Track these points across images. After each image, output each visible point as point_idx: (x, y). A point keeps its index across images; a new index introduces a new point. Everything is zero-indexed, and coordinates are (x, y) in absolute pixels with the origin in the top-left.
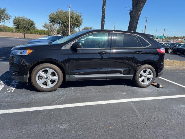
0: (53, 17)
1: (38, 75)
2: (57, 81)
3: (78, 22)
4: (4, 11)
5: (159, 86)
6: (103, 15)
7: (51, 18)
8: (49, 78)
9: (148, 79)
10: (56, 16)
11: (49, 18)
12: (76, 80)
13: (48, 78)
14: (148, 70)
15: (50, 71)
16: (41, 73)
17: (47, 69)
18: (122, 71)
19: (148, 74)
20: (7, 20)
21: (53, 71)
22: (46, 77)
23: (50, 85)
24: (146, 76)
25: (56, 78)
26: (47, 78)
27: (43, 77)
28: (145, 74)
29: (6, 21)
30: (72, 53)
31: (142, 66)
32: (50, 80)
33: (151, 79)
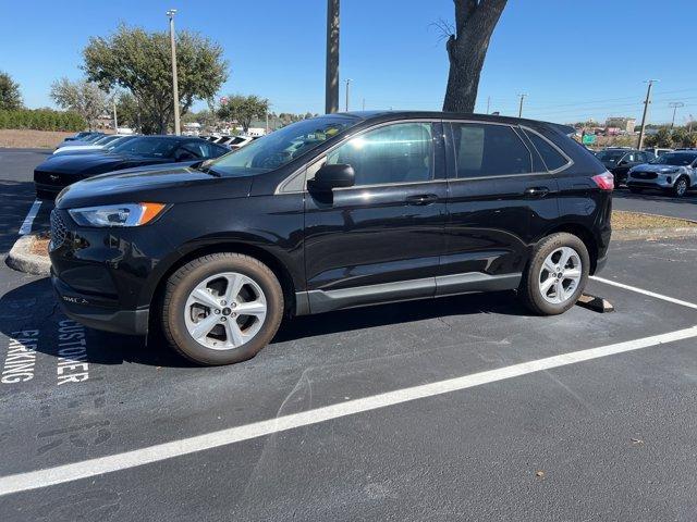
0: (102, 58)
1: (191, 301)
2: (262, 318)
3: (210, 78)
5: (602, 304)
7: (93, 62)
8: (233, 310)
9: (567, 283)
12: (327, 310)
13: (229, 310)
14: (568, 253)
15: (237, 281)
16: (203, 293)
17: (226, 275)
18: (489, 263)
19: (566, 267)
21: (249, 281)
22: (222, 307)
23: (239, 338)
24: (560, 275)
25: (258, 307)
26: (227, 311)
27: (207, 309)
28: (558, 265)
30: (316, 207)
31: (549, 237)
32: (238, 317)
33: (577, 282)
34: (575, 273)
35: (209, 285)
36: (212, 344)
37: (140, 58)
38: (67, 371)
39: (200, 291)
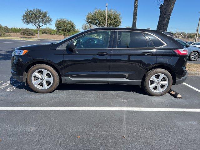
0: (90, 17)
1: (33, 75)
2: (52, 83)
6: (135, 11)
7: (88, 19)
10: (93, 16)
11: (86, 19)
12: (73, 83)
13: (43, 79)
14: (162, 76)
15: (45, 72)
16: (36, 74)
17: (42, 70)
18: (127, 75)
19: (162, 81)
21: (48, 72)
22: (41, 78)
23: (46, 87)
24: (159, 83)
25: (51, 79)
27: (38, 78)
28: (158, 80)
30: (67, 54)
31: (154, 70)
32: (46, 81)
33: (166, 86)
34: (166, 83)
35: (38, 72)
36: (39, 87)
37: (99, 17)
38: (10, 89)
39: (36, 73)
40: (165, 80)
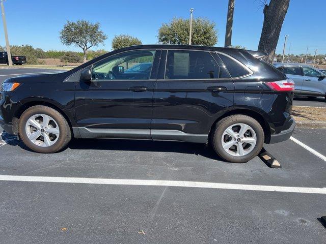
0: (164, 32)
1: (28, 124)
2: (58, 136)
3: (208, 38)
4: (97, 27)
5: (272, 163)
6: (229, 19)
7: (162, 34)
10: (170, 29)
11: (158, 35)
12: (94, 137)
13: (44, 130)
14: (245, 128)
15: (47, 119)
17: (42, 115)
18: (183, 125)
20: (100, 41)
21: (52, 119)
22: (41, 128)
23: (49, 142)
24: (239, 140)
25: (56, 131)
27: (36, 128)
28: (238, 134)
29: (99, 44)
30: (81, 89)
31: (230, 117)
32: (48, 133)
33: (253, 146)
34: (252, 140)
35: (36, 119)
36: (37, 143)
37: (179, 31)
39: (32, 120)
40: (251, 136)
